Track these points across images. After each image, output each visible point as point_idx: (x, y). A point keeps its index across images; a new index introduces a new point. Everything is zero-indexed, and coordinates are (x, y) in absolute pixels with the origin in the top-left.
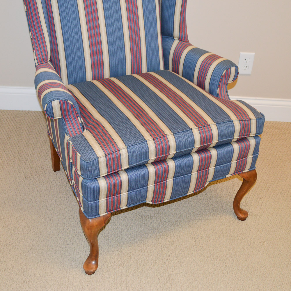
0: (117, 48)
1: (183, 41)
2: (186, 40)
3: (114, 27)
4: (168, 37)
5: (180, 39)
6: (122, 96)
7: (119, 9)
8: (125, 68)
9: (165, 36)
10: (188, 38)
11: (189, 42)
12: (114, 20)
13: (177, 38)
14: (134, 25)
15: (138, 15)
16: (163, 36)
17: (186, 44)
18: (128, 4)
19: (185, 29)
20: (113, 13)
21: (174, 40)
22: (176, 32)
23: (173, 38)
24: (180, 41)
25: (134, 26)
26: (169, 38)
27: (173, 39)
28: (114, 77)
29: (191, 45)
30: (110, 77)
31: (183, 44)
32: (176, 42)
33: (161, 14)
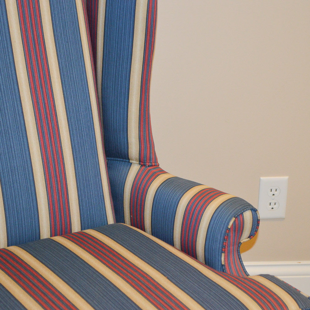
0: (19, 188)
1: (149, 166)
2: (153, 164)
3: (11, 148)
4: (119, 159)
5: (142, 162)
6: (34, 285)
7: (19, 114)
8: (37, 225)
9: (112, 158)
10: (156, 159)
11: (160, 166)
12: (10, 135)
13: (136, 160)
14: (51, 141)
15: (57, 122)
16: (109, 158)
17: (154, 170)
18: (37, 103)
19: (150, 142)
20: (8, 122)
21: (130, 164)
22: (134, 150)
23: (127, 161)
24: (142, 165)
25: (52, 145)
26: (120, 161)
27: (129, 162)
28: (16, 244)
29: (163, 172)
30: (8, 246)
31: (149, 170)
32: (135, 169)
33: (102, 117)
